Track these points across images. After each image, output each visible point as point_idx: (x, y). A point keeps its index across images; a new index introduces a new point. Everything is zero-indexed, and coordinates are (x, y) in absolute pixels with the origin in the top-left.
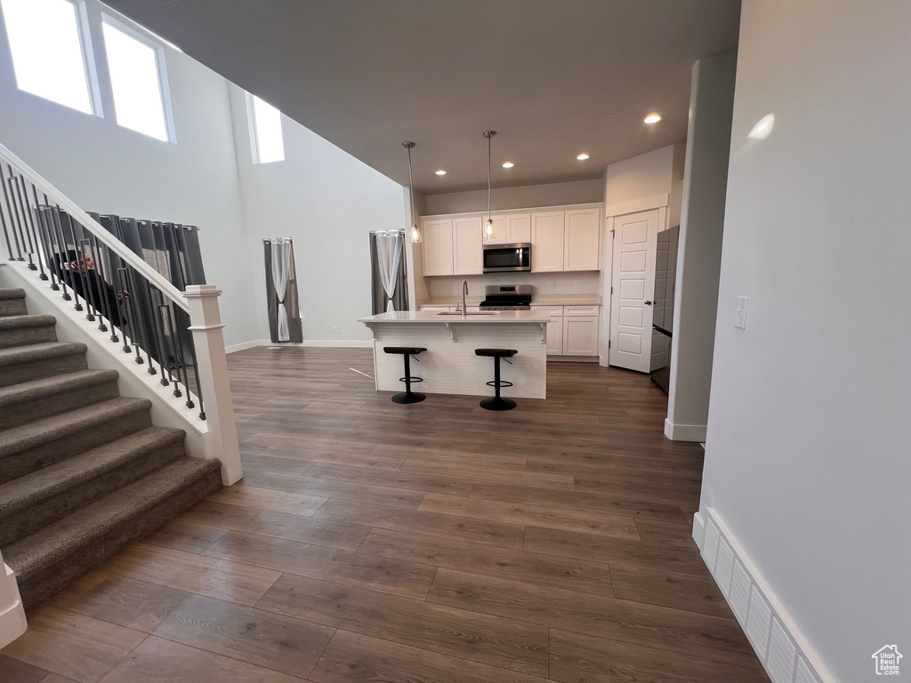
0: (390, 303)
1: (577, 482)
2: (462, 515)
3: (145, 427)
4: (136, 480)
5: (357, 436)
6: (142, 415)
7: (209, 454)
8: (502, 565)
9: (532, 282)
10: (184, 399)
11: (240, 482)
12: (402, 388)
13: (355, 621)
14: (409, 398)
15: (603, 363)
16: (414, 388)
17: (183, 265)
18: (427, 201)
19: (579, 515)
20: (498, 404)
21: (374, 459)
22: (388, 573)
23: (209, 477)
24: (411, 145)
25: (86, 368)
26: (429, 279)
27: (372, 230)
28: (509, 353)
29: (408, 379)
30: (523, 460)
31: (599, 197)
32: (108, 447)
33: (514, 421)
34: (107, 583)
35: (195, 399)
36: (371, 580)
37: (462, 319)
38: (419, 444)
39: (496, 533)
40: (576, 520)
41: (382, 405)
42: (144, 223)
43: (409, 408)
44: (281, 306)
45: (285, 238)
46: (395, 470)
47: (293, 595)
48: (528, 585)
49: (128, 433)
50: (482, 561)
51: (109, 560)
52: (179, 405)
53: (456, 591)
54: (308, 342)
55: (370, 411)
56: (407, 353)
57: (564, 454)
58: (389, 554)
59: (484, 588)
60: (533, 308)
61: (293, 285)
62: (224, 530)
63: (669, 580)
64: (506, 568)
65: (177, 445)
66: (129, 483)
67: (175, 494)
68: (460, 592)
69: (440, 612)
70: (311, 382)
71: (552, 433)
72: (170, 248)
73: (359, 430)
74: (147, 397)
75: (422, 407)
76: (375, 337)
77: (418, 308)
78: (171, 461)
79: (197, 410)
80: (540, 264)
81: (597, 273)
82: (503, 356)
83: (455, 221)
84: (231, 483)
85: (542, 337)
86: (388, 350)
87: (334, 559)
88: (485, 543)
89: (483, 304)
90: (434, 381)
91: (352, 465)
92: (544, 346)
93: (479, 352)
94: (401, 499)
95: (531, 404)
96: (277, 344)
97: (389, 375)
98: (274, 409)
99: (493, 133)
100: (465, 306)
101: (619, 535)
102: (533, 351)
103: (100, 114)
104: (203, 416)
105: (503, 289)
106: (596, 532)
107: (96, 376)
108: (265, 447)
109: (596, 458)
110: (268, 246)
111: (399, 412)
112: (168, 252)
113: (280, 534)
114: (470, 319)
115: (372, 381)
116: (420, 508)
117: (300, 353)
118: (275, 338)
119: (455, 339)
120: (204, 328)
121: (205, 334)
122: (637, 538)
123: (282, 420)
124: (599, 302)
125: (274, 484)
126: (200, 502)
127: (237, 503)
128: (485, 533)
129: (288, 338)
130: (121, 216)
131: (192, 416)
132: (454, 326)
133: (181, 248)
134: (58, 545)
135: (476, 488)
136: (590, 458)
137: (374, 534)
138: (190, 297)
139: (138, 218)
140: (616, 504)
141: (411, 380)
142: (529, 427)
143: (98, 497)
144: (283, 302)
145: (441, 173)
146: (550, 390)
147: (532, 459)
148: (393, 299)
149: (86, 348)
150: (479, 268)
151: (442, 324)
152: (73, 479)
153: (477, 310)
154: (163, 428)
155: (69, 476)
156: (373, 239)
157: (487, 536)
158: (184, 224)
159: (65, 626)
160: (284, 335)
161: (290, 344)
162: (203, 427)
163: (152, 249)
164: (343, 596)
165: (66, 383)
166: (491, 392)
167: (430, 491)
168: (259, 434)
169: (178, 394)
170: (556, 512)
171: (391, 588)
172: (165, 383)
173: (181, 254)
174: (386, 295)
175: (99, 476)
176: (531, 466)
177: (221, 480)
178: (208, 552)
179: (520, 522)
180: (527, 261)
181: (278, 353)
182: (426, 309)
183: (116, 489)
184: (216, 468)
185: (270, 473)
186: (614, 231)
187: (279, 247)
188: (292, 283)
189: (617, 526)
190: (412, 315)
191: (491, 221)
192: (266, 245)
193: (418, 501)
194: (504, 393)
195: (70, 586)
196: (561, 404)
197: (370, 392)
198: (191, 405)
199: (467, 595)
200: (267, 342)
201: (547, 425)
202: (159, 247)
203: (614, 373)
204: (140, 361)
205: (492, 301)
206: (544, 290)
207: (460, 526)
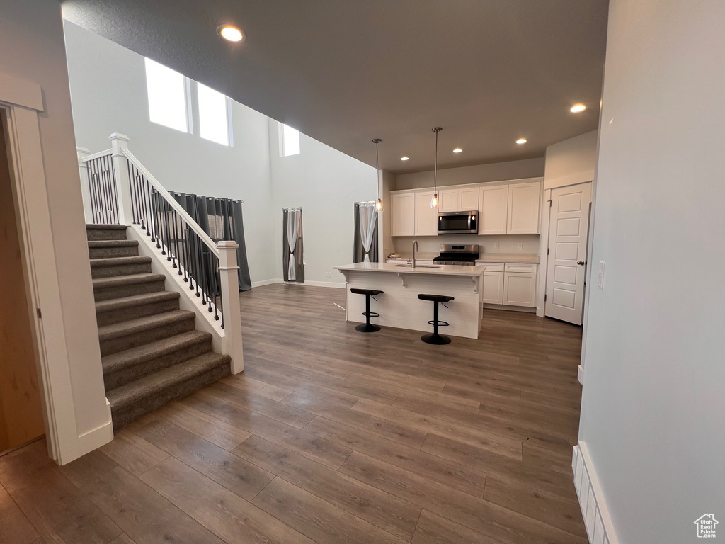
0: (367, 256)
1: (482, 407)
2: (382, 417)
3: (191, 330)
4: (181, 362)
5: (324, 352)
6: (190, 321)
7: (224, 351)
8: (401, 457)
9: (480, 243)
10: (213, 314)
11: (242, 373)
12: (363, 320)
13: (288, 473)
14: (369, 328)
15: (540, 314)
16: (373, 321)
17: (231, 226)
18: (396, 180)
19: (475, 432)
20: (436, 339)
21: (331, 369)
22: (318, 448)
23: (223, 367)
24: (377, 141)
25: (164, 290)
26: (396, 239)
27: (356, 201)
28: (445, 299)
29: (368, 314)
30: (442, 384)
31: (539, 173)
32: (168, 340)
33: (445, 354)
34: (156, 422)
35: (219, 314)
36: (305, 449)
37: (411, 270)
38: (366, 362)
39: (403, 434)
40: (471, 435)
41: (348, 331)
42: (210, 199)
43: (367, 336)
44: (291, 255)
45: (297, 208)
46: (343, 379)
47: (255, 449)
48: (415, 475)
49: (180, 333)
50: (387, 452)
51: (160, 409)
52: (210, 317)
53: (361, 469)
54: (308, 282)
55: (337, 335)
56: (368, 294)
57: (478, 384)
58: (323, 435)
59: (382, 470)
60: (477, 264)
61: (300, 241)
62: (225, 401)
63: (537, 496)
64: (403, 460)
65: (207, 342)
66: (177, 363)
67: (200, 374)
68: (364, 470)
69: (346, 481)
70: (303, 311)
71: (473, 367)
72: (224, 214)
73: (326, 348)
74: (193, 310)
75: (377, 336)
76: (347, 281)
77: (385, 261)
78: (202, 353)
79: (220, 322)
80: (486, 228)
81: (538, 236)
82: (441, 301)
83: (417, 194)
84: (236, 373)
85: (475, 288)
86: (354, 291)
87: (286, 432)
88: (393, 440)
89: (436, 259)
90: (388, 317)
91: (315, 371)
92: (478, 295)
93: (421, 297)
94: (342, 399)
95: (464, 342)
96: (288, 283)
97: (355, 309)
98: (274, 328)
99: (440, 129)
100: (414, 261)
101: (504, 453)
102: (467, 299)
103: (192, 133)
104: (223, 326)
105: (454, 247)
106: (485, 448)
107: (168, 295)
108: (262, 352)
109: (506, 391)
110: (286, 213)
111: (360, 338)
112: (223, 217)
113: (257, 410)
114: (418, 270)
115: (343, 313)
116: (354, 408)
117: (302, 289)
118: (286, 279)
119: (405, 285)
120: (226, 268)
121: (226, 272)
122: (520, 458)
123: (277, 336)
124: (537, 261)
125: (261, 377)
126: (216, 382)
127: (236, 386)
128: (395, 433)
129: (294, 278)
130: (198, 195)
131: (216, 325)
132: (404, 275)
133: (231, 214)
134: (134, 394)
135: (398, 399)
136: (500, 390)
137: (316, 420)
138: (220, 248)
139: (207, 196)
140: (510, 429)
141: (371, 315)
142: (456, 359)
143: (159, 369)
144: (293, 253)
145: (405, 159)
146: (482, 333)
147: (451, 384)
148: (369, 253)
149: (165, 278)
150: (433, 230)
151: (394, 274)
152: (147, 355)
153: (431, 263)
154: (200, 332)
155: (146, 354)
156: (357, 208)
157: (396, 436)
158: (234, 199)
159: (131, 441)
160: (292, 277)
161: (296, 283)
162: (222, 333)
163: (214, 215)
164: (285, 456)
165: (151, 298)
166: (431, 330)
167: (364, 397)
168: (261, 343)
169: (210, 310)
170: (457, 427)
171: (318, 458)
172: (204, 303)
173: (231, 218)
174: (364, 250)
175: (160, 356)
176: (447, 390)
177: (230, 370)
178: (213, 414)
179: (424, 429)
180: (475, 225)
181: (287, 288)
182: (391, 261)
183: (169, 366)
184: (227, 361)
185: (261, 370)
186: (551, 201)
187: (293, 214)
188: (300, 239)
189: (505, 445)
190: (381, 266)
191: (436, 195)
192: (284, 212)
193: (354, 403)
194: (441, 331)
195: (137, 419)
196: (490, 344)
197: (341, 322)
198: (217, 318)
199: (369, 473)
200: (281, 280)
201: (471, 359)
202: (218, 214)
203: (548, 323)
204: (192, 287)
205: (444, 258)
206: (490, 249)
207: (378, 425)
